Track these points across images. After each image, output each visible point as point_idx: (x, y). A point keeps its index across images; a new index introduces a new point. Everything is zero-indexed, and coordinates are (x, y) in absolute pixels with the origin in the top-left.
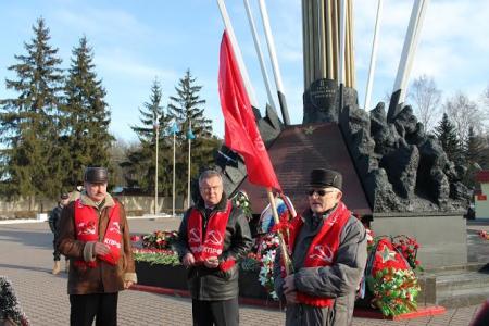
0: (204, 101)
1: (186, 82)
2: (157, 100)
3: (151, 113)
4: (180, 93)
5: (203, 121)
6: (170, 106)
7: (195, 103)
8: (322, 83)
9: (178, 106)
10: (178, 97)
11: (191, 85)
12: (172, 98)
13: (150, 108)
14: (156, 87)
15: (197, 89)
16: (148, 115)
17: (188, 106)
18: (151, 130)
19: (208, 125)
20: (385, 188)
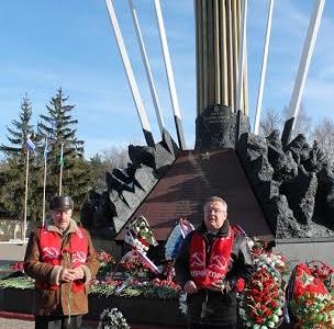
0: (76, 122)
1: (57, 101)
2: (26, 118)
3: (19, 131)
4: (51, 111)
5: (74, 142)
6: (41, 125)
7: (67, 123)
8: (216, 109)
9: (49, 125)
10: (49, 116)
11: (63, 104)
12: (42, 117)
13: (19, 126)
14: (26, 105)
15: (69, 108)
16: (16, 134)
17: (59, 126)
18: (20, 150)
19: (80, 146)
20: (287, 214)
